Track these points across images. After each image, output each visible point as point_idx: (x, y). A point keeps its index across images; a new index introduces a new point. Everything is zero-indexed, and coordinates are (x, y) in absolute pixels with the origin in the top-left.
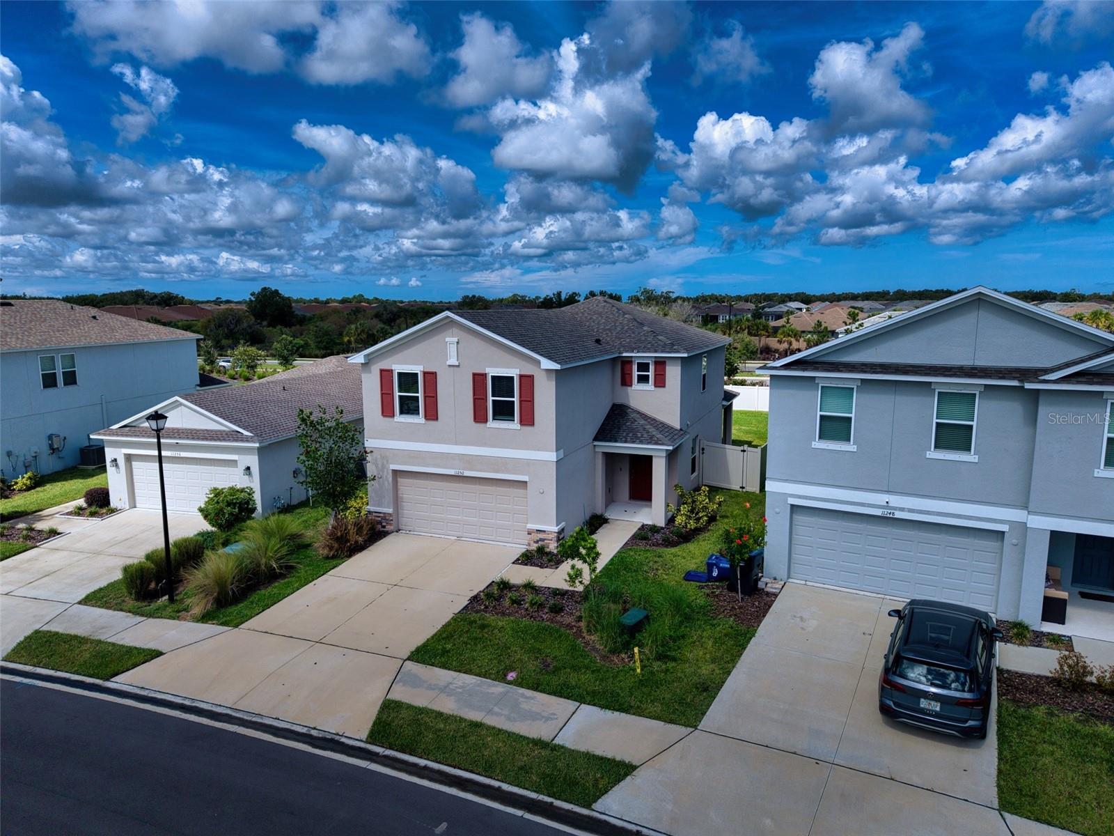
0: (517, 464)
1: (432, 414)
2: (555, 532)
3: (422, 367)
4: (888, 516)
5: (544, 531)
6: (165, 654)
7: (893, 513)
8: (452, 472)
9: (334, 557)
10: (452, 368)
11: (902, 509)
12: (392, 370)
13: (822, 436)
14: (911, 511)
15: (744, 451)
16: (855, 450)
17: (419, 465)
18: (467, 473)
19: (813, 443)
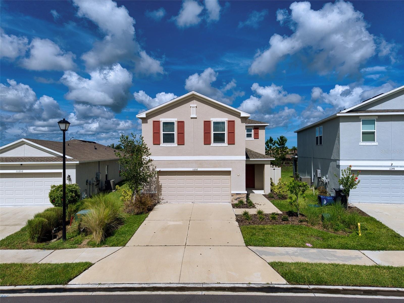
0: (225, 163)
1: (181, 142)
2: (245, 194)
3: (177, 119)
4: (392, 170)
5: (240, 194)
6: (93, 264)
7: (394, 168)
8: (191, 169)
9: (141, 213)
10: (193, 119)
11: (397, 167)
12: (160, 121)
13: (363, 140)
14: (401, 167)
15: (274, 169)
16: (377, 144)
17: (173, 167)
18: (199, 169)
19: (360, 143)
